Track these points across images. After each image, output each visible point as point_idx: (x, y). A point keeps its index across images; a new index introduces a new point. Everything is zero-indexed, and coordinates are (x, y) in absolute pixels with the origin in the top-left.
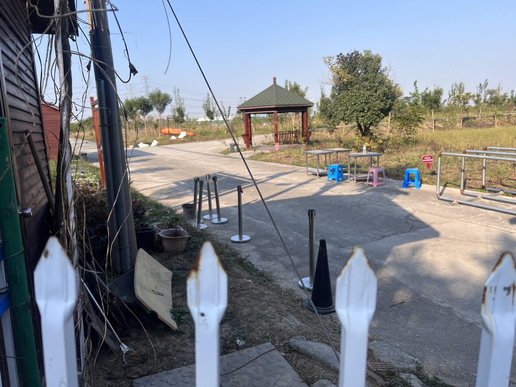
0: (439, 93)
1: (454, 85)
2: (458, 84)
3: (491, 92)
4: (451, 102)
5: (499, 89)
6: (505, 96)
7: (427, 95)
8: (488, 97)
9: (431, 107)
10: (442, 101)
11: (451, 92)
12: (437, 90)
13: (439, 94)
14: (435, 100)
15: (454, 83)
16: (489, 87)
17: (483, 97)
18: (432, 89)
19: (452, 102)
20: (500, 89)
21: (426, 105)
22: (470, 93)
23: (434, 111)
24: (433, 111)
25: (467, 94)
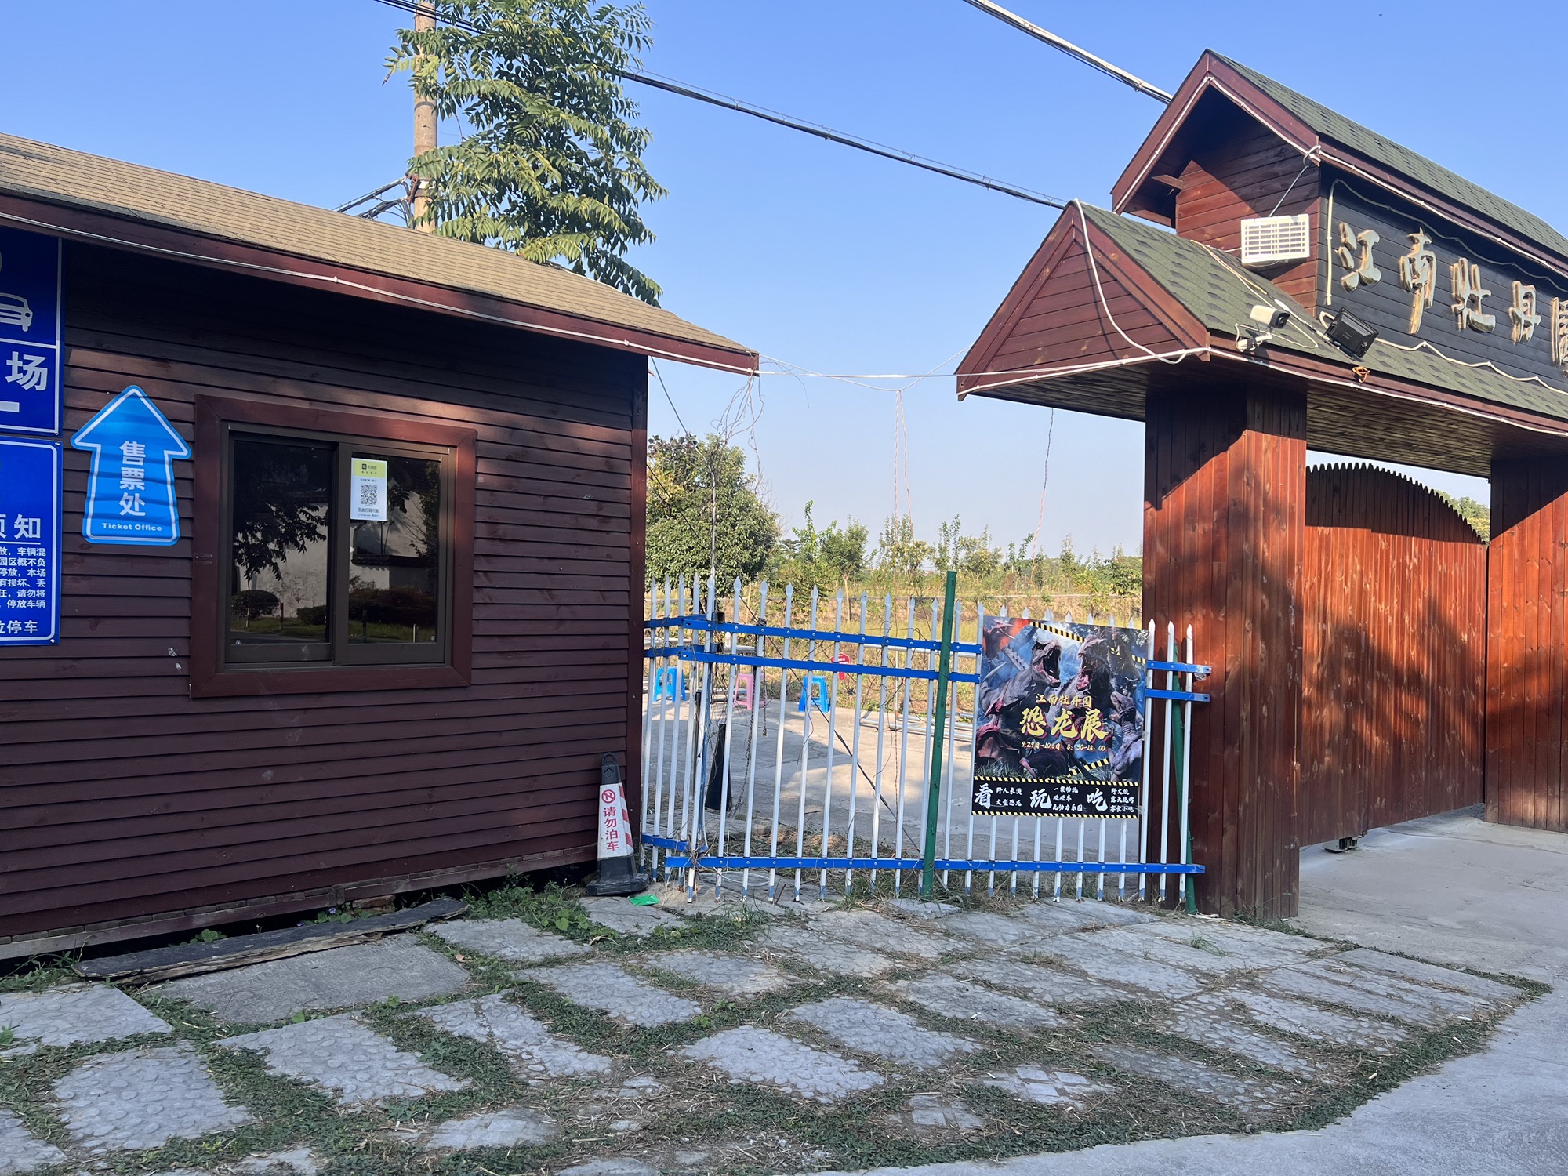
0: (857, 536)
1: (891, 521)
2: (900, 520)
3: (968, 546)
4: (884, 561)
5: (985, 539)
6: (996, 556)
7: (834, 540)
8: (962, 553)
9: (843, 569)
10: (866, 555)
11: (884, 536)
12: (855, 530)
13: (859, 541)
14: (850, 552)
15: (890, 517)
16: (964, 533)
17: (951, 554)
18: (843, 528)
19: (888, 560)
20: (988, 539)
21: (831, 562)
22: (925, 543)
23: (849, 579)
24: (846, 577)
25: (918, 545)
